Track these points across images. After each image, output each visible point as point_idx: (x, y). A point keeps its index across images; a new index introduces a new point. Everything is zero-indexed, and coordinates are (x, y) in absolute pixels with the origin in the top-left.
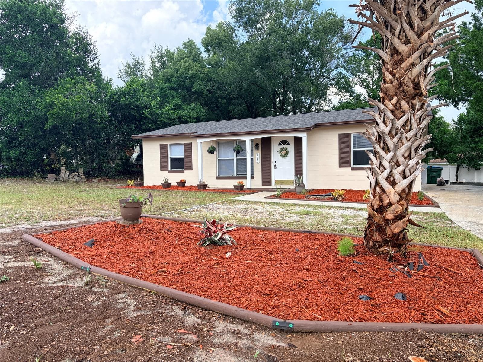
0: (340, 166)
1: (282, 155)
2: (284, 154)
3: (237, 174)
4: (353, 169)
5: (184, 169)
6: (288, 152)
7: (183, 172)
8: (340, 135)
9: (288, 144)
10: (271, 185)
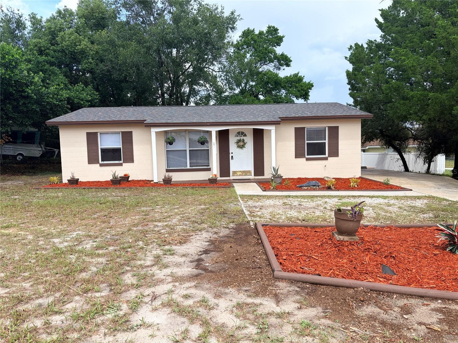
0: (296, 157)
1: (239, 147)
2: (241, 145)
3: (190, 166)
4: (308, 159)
5: (122, 162)
6: (245, 144)
7: (121, 165)
8: (296, 129)
9: (245, 135)
10: (229, 176)
